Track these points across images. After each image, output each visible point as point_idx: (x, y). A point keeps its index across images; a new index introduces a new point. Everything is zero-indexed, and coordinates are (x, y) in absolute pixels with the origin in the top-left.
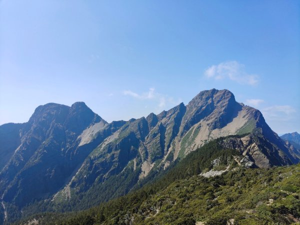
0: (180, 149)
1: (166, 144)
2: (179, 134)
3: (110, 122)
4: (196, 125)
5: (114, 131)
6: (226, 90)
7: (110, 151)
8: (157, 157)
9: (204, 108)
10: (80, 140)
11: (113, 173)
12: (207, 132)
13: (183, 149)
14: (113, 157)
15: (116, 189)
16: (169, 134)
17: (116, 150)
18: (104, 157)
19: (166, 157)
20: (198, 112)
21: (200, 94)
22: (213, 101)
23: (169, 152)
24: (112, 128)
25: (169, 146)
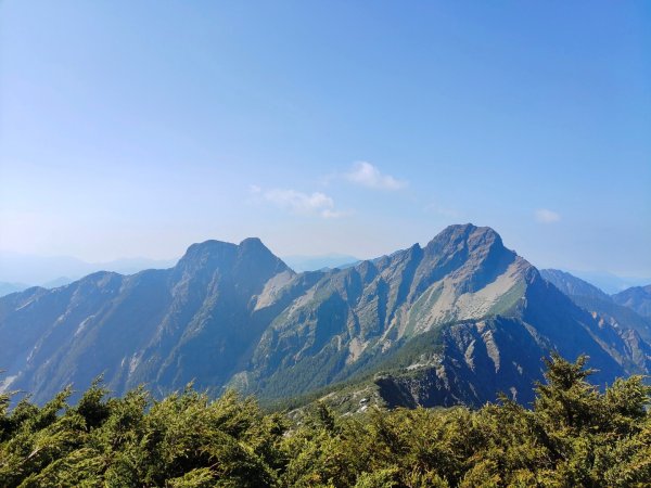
0: (408, 322)
1: (388, 313)
2: (409, 297)
3: (299, 271)
4: (436, 285)
5: (308, 288)
6: (488, 229)
7: (302, 320)
8: (373, 334)
9: (451, 257)
10: (256, 301)
11: (307, 352)
12: (452, 297)
13: (413, 323)
14: (307, 329)
15: (314, 376)
16: (392, 296)
17: (312, 318)
18: (294, 330)
19: (386, 333)
20: (440, 262)
21: (447, 230)
22: (466, 246)
23: (391, 326)
24: (304, 284)
25: (391, 317)
